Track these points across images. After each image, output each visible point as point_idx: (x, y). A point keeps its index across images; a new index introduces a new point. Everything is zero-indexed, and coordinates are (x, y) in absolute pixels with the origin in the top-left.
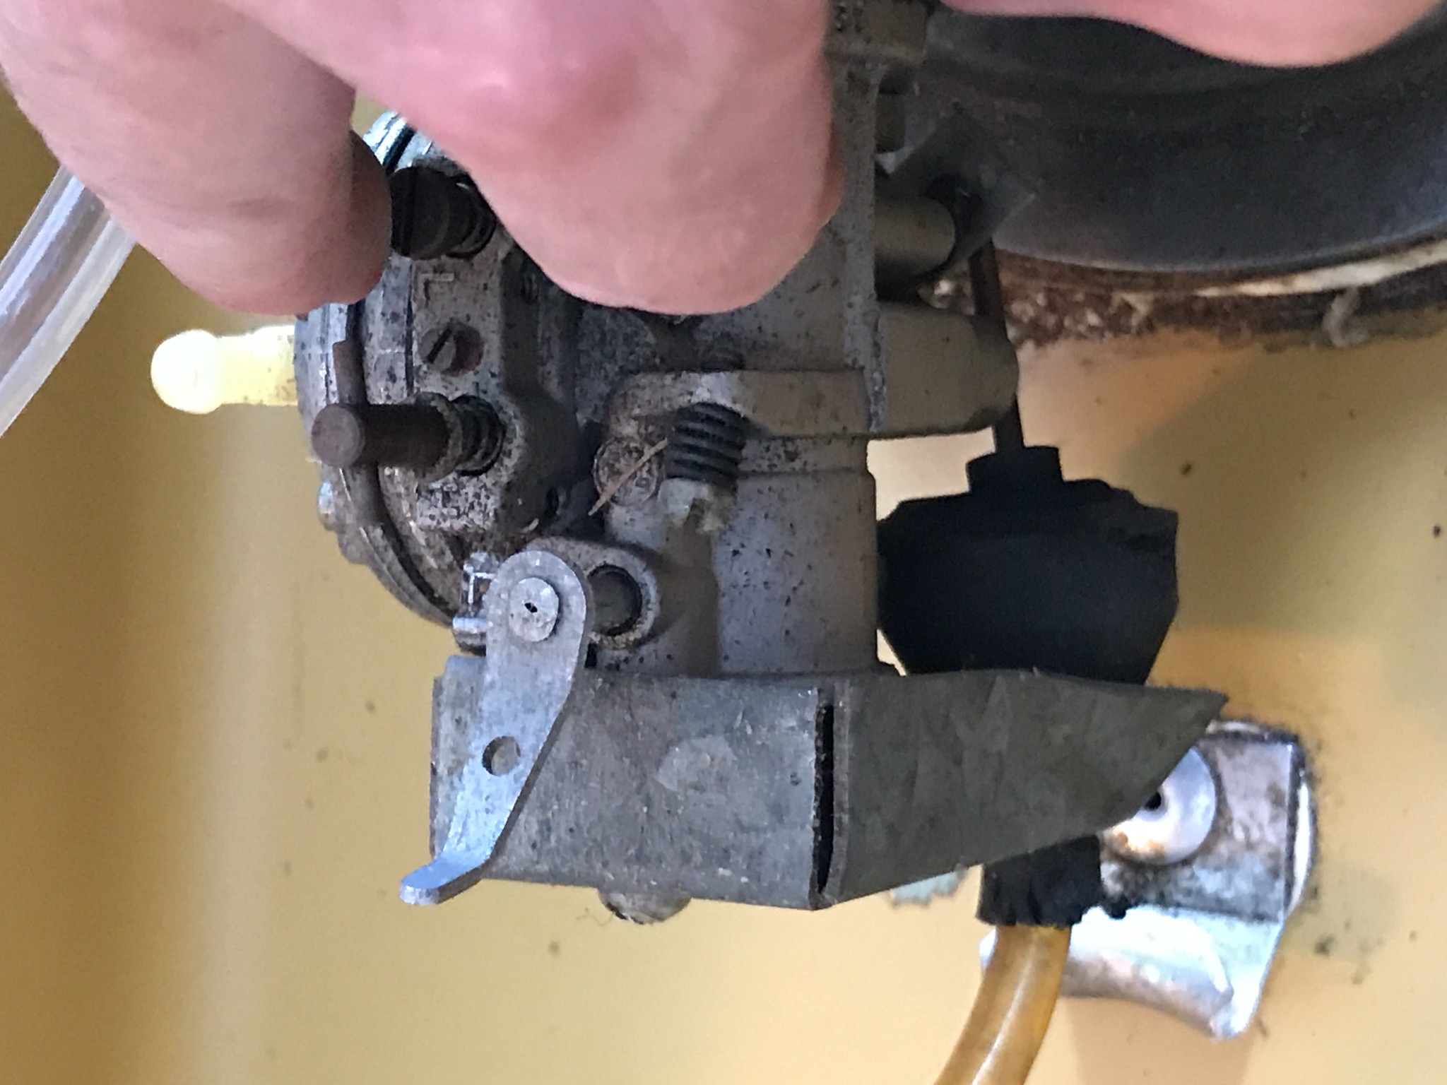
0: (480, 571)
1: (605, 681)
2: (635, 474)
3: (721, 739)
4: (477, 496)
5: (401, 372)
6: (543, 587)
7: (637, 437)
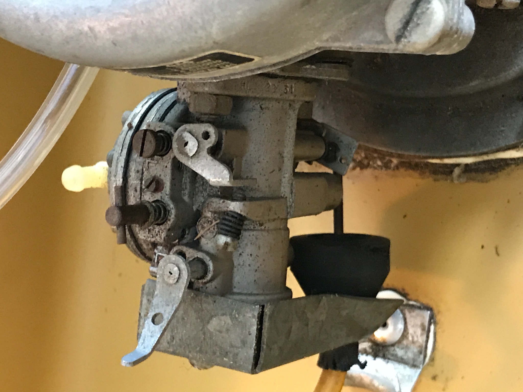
0: (160, 253)
1: (194, 294)
2: (209, 229)
3: (228, 317)
4: (159, 232)
5: (138, 189)
6: (175, 267)
7: (211, 217)
